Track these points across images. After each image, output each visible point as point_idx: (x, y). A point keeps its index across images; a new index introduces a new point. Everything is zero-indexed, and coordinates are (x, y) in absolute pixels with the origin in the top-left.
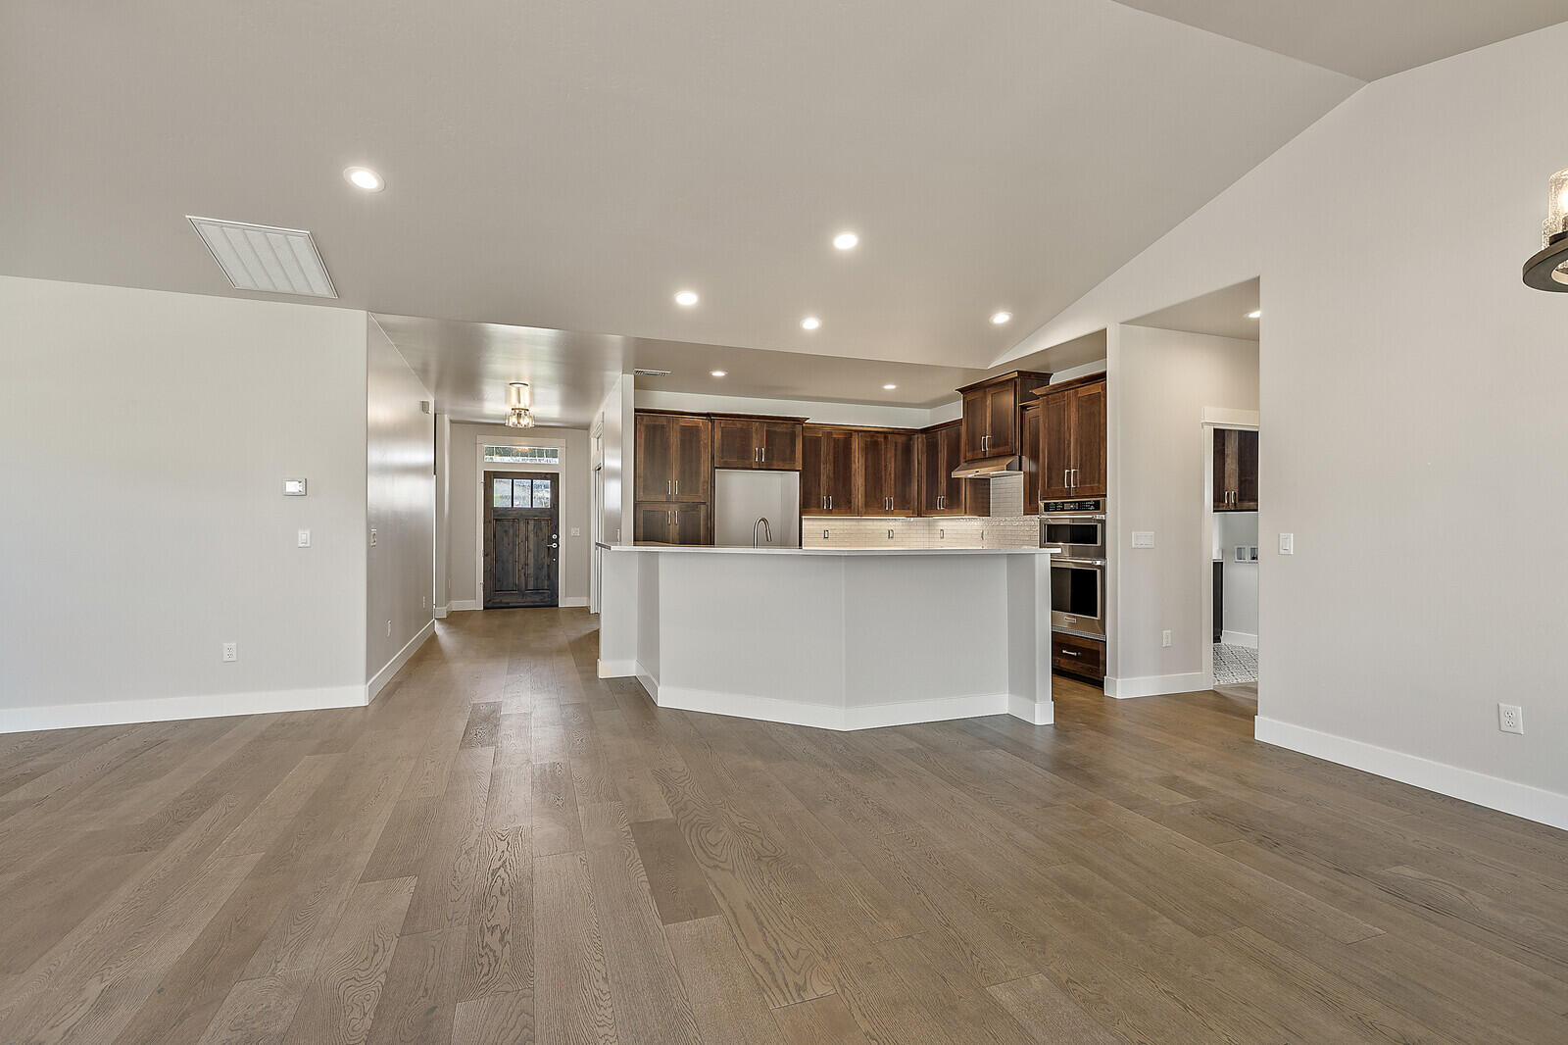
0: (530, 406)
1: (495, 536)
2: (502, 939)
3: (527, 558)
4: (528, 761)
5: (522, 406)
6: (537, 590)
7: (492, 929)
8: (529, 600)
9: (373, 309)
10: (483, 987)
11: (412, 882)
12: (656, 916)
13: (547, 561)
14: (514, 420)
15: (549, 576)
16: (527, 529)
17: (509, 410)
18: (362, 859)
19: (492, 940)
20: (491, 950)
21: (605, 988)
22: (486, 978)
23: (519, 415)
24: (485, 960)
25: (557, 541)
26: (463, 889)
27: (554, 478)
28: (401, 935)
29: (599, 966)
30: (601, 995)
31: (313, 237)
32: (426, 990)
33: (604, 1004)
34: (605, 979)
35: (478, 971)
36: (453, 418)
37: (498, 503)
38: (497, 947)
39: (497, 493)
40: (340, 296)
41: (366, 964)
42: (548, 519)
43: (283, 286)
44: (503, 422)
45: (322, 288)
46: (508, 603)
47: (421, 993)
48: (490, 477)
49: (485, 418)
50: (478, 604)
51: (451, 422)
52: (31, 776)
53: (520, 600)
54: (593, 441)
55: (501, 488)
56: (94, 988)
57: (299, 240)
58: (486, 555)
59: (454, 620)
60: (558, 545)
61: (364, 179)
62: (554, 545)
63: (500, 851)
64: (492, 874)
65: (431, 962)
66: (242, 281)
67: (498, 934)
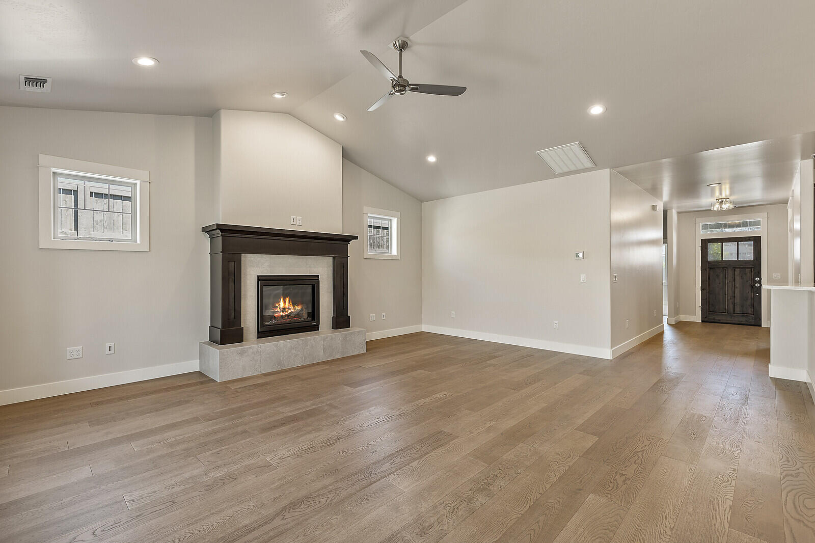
0: (731, 195)
1: (709, 278)
2: (624, 481)
3: (734, 292)
4: (686, 409)
5: (724, 196)
6: (743, 314)
7: (622, 475)
8: (736, 320)
9: (612, 168)
10: (605, 494)
11: (596, 439)
12: (726, 520)
13: (750, 295)
14: (717, 206)
15: (753, 305)
16: (734, 274)
17: (714, 200)
18: (580, 421)
19: (620, 480)
20: (617, 482)
21: (669, 533)
22: (609, 492)
23: (721, 203)
24: (612, 485)
25: (760, 282)
26: (616, 452)
27: (757, 241)
28: (582, 456)
29: (671, 521)
30: (665, 534)
31: (580, 143)
32: (581, 481)
33: (664, 539)
34: (672, 529)
35: (607, 487)
36: (680, 211)
37: (710, 259)
38: (620, 483)
39: (710, 252)
40: (596, 165)
41: (563, 460)
42: (754, 267)
43: (573, 168)
44: (710, 208)
45: (588, 164)
46: (719, 320)
47: (579, 481)
48: (705, 243)
49: (701, 207)
50: (698, 318)
51: (679, 213)
52: (495, 357)
53: (729, 319)
54: (790, 211)
55: (713, 248)
56: (488, 425)
57: (575, 147)
58: (703, 289)
59: (679, 326)
60: (761, 285)
61: (597, 110)
62: (757, 285)
63: (644, 445)
64: (634, 453)
65: (588, 472)
66: (558, 171)
67: (623, 478)
